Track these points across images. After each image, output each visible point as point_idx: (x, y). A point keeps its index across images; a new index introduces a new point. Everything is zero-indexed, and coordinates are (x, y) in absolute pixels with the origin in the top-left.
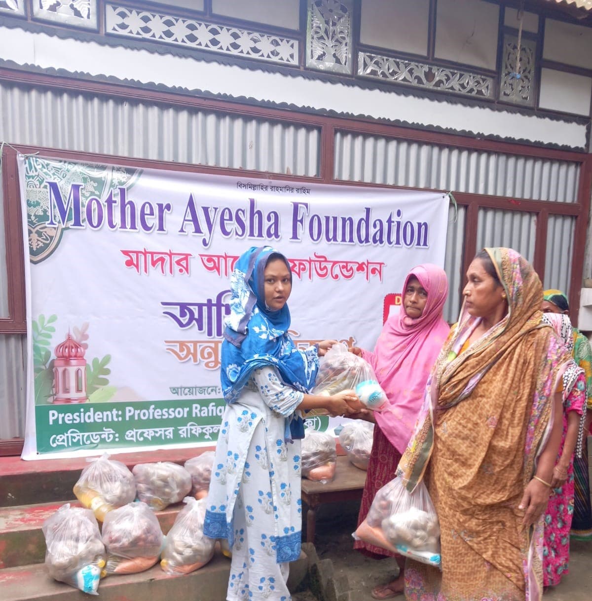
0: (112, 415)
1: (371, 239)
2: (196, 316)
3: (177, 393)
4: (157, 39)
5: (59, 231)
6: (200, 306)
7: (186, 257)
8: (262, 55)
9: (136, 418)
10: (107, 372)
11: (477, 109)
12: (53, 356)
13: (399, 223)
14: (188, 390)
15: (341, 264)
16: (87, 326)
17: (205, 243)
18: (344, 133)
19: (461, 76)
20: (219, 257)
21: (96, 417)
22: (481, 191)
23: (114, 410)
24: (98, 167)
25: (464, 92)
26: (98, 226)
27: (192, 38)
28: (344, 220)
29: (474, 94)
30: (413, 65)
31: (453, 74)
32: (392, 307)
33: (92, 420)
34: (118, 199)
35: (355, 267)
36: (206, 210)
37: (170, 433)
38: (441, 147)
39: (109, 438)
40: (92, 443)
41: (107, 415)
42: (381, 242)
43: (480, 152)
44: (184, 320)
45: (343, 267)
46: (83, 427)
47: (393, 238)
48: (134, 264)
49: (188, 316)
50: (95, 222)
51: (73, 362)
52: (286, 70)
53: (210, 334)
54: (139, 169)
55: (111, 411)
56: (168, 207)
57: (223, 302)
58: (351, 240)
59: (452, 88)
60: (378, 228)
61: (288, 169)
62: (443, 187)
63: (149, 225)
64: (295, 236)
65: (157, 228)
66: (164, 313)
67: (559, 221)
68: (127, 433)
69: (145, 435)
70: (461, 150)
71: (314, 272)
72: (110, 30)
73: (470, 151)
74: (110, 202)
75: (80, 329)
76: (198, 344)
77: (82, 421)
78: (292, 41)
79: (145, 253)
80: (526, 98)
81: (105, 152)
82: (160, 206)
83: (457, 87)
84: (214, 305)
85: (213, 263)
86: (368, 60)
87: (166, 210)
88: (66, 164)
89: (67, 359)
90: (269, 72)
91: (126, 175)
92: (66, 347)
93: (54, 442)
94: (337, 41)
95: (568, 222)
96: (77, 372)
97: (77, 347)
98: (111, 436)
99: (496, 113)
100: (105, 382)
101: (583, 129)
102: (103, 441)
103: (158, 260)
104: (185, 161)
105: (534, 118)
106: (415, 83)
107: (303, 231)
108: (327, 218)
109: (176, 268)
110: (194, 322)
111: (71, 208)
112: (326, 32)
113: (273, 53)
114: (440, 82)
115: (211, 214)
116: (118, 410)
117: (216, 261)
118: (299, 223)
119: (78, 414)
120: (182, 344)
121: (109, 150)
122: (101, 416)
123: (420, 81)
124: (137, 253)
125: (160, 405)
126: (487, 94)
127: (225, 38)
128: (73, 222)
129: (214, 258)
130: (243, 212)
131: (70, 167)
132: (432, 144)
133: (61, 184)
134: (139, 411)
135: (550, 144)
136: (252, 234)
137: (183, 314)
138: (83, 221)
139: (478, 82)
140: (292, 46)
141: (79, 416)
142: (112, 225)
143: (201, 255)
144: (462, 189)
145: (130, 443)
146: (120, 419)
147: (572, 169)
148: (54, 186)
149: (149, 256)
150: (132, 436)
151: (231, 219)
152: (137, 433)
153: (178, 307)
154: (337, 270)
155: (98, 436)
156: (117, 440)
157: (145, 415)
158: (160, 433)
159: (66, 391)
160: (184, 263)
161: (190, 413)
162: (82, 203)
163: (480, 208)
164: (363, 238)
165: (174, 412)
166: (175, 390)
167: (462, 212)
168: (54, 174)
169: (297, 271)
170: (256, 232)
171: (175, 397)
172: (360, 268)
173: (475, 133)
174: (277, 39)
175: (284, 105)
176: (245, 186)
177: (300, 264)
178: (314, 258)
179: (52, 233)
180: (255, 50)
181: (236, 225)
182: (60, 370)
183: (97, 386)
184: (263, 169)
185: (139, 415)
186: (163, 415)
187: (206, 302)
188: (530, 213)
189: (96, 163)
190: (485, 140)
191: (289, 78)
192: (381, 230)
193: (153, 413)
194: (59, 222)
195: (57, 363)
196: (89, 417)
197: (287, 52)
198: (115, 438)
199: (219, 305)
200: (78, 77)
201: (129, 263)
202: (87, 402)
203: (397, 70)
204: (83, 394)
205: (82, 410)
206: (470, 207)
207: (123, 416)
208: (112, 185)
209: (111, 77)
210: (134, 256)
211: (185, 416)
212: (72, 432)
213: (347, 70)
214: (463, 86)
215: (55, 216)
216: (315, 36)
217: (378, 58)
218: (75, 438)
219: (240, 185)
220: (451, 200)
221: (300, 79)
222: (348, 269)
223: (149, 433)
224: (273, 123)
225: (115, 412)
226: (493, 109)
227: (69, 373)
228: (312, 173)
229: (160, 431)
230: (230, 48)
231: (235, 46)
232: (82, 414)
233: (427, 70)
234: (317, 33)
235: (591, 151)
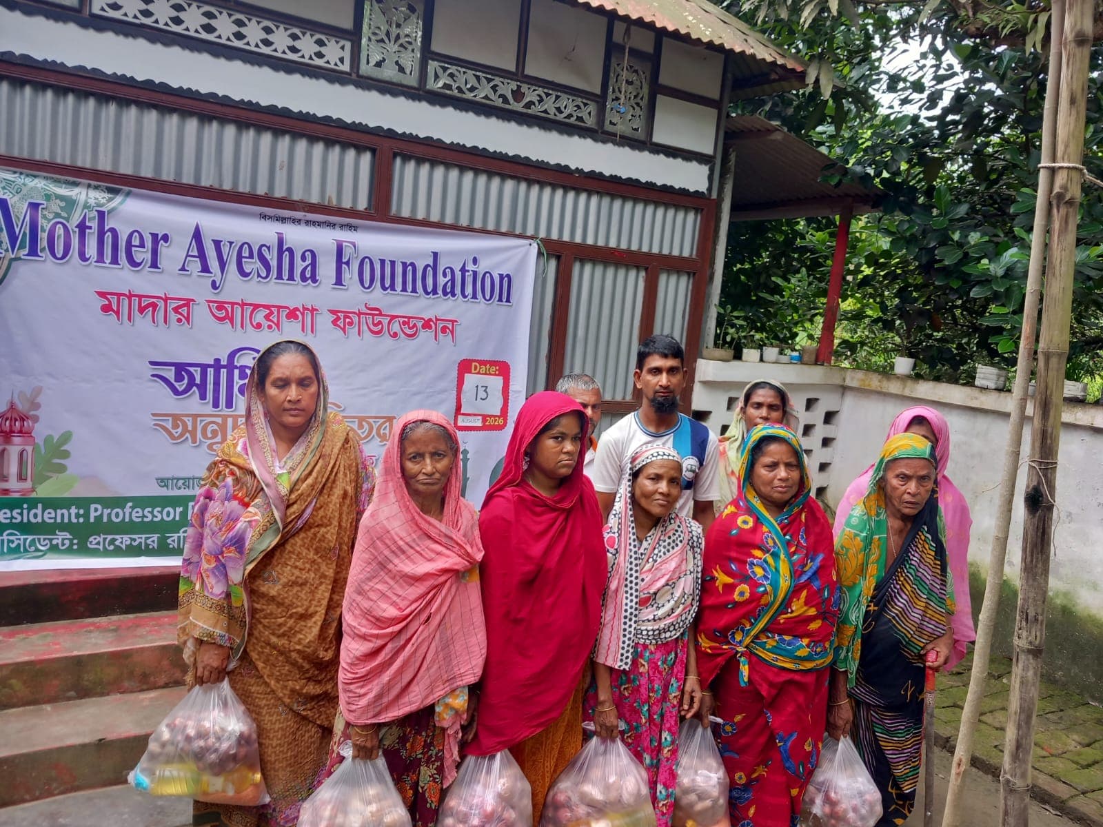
0: (70, 515)
1: (440, 292)
2: (198, 381)
3: (167, 486)
4: (161, 26)
5: (6, 262)
6: (204, 368)
7: (188, 303)
8: (303, 57)
9: (105, 520)
10: (66, 455)
11: (576, 138)
13: (475, 273)
14: (181, 482)
15: (402, 320)
16: (38, 391)
17: (214, 285)
18: (406, 158)
19: (557, 97)
20: (233, 304)
21: (46, 516)
22: (578, 240)
23: (73, 507)
24: (67, 183)
25: (560, 117)
26: (62, 258)
27: (209, 29)
28: (404, 265)
29: (572, 120)
30: (497, 81)
31: (548, 95)
32: (467, 376)
33: (39, 519)
34: (94, 224)
35: (420, 324)
36: (217, 243)
37: (153, 541)
38: (530, 182)
39: (63, 545)
40: (37, 550)
41: (63, 515)
42: (453, 295)
43: (578, 191)
44: (181, 386)
45: (404, 323)
46: (26, 528)
47: (469, 290)
48: (113, 311)
49: (186, 381)
50: (59, 251)
51: (16, 440)
52: (334, 77)
53: (216, 404)
54: (126, 189)
55: (69, 509)
56: (166, 238)
57: (236, 363)
58: (414, 290)
59: (545, 112)
60: (449, 277)
61: (330, 197)
62: (530, 232)
63: (138, 261)
64: (339, 281)
65: (149, 264)
66: (153, 376)
67: (673, 279)
68: (91, 539)
69: (117, 543)
70: (554, 187)
71: (364, 327)
72: (96, 10)
73: (566, 189)
74: (82, 227)
75: (28, 395)
76: (199, 419)
77: (25, 520)
78: (342, 42)
79: (130, 296)
80: (637, 130)
81: (79, 164)
82: (154, 236)
83: (552, 111)
84: (224, 367)
85: (224, 312)
86: (440, 71)
87: (162, 242)
88: (22, 177)
89: (7, 436)
90: (311, 77)
91: (107, 195)
92: (7, 419)
94: (401, 45)
95: (683, 280)
96: (21, 454)
97: (23, 420)
98: (67, 542)
99: (600, 145)
100: (62, 469)
101: (705, 170)
102: (54, 548)
103: (147, 305)
104: (191, 182)
105: (646, 153)
106: (499, 103)
107: (350, 275)
108: (383, 262)
109: (173, 317)
110: (195, 388)
111: (25, 233)
112: (388, 34)
113: (316, 54)
114: (531, 103)
115: (225, 250)
116: (78, 508)
117: (230, 310)
118: (344, 266)
119: (19, 511)
120: (176, 418)
121: (84, 161)
122: (53, 515)
123: (506, 100)
124: (119, 295)
125: (141, 502)
126: (590, 122)
127: (254, 32)
128: (26, 251)
129: (227, 306)
130: (269, 248)
131: (28, 180)
132: (518, 179)
133: (12, 201)
134: (109, 511)
135: (665, 186)
136: (280, 277)
137: (179, 378)
138: (43, 250)
139: (579, 107)
140: (343, 48)
141: (21, 514)
142: (83, 257)
143: (209, 301)
144: (555, 236)
145: (94, 553)
146: (81, 520)
147: (691, 216)
149: (135, 301)
150: (98, 543)
152: (105, 540)
153: (173, 368)
154: (396, 327)
155: (47, 541)
156: (75, 547)
157: (118, 515)
158: (138, 541)
159: (4, 478)
160: (184, 311)
161: (184, 514)
162: (42, 227)
163: (575, 259)
164: (430, 288)
165: (161, 512)
166: (163, 482)
167: (553, 264)
168: (5, 187)
169: (342, 325)
170: (286, 275)
171: (163, 492)
172: (427, 325)
173: (573, 168)
174: (323, 37)
175: (328, 118)
176: (270, 218)
177: (345, 317)
178: (364, 310)
180: (294, 50)
181: (259, 265)
183: (49, 474)
184: (297, 196)
185: (109, 515)
186: (144, 516)
187: (212, 362)
188: (638, 268)
189: (66, 178)
190: (585, 177)
191: (337, 86)
192: (453, 280)
193: (131, 513)
194: (7, 250)
196: (36, 516)
197: (336, 54)
198: (72, 544)
199: (230, 366)
200: (48, 67)
201: (106, 309)
202: (33, 495)
203: (477, 85)
204: (28, 485)
205: (25, 506)
206: (563, 258)
207: (87, 516)
208: (86, 206)
209: (94, 70)
210: (114, 300)
211: (177, 518)
212: (8, 535)
213: (412, 80)
214: (558, 109)
215: (1, 242)
216: (373, 38)
217: (453, 69)
218: (12, 542)
219: (264, 217)
220: (539, 248)
221: (351, 88)
222: (412, 327)
223: (123, 540)
224: (313, 139)
225: (73, 510)
226: (595, 140)
227: (9, 455)
228: (362, 205)
229: (140, 539)
230: (260, 44)
231: (267, 43)
232: (25, 512)
233: (515, 88)
234: (375, 34)
235: (714, 196)
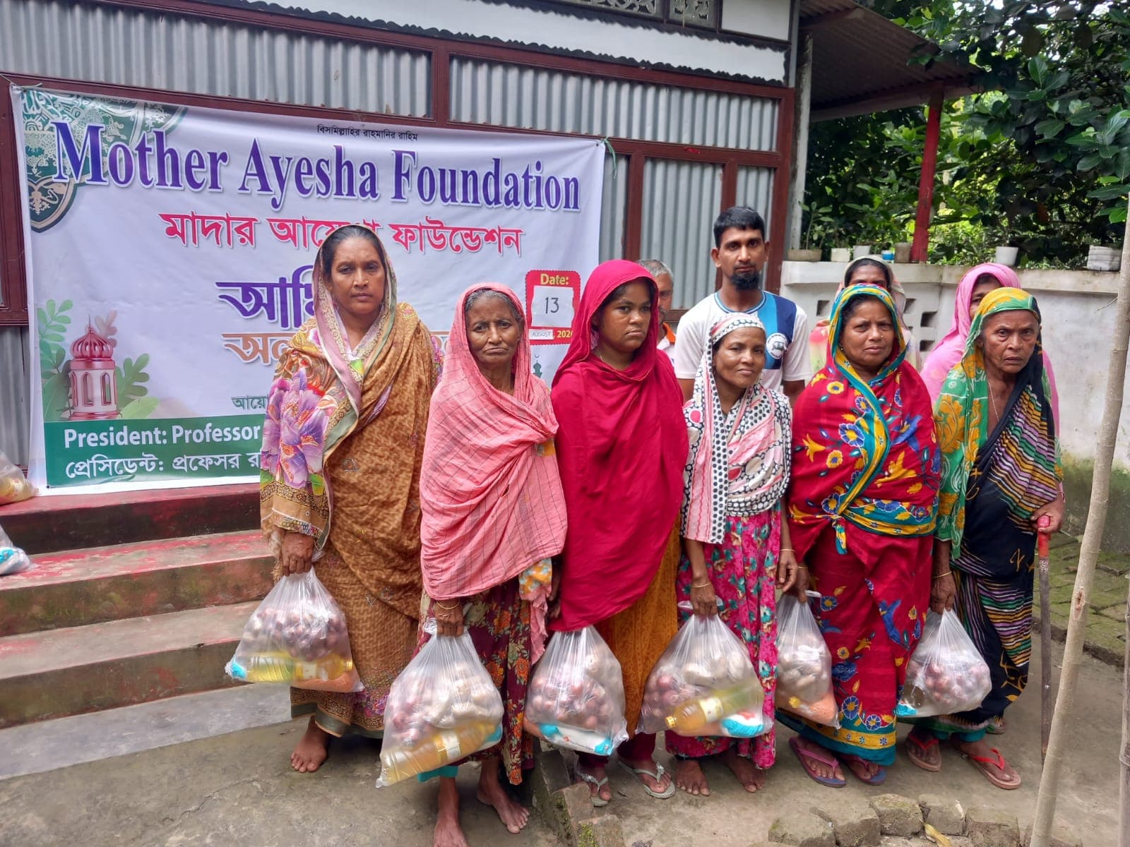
0: (154, 436)
1: (502, 200)
2: (265, 300)
3: (242, 405)
5: (71, 188)
6: (270, 287)
7: (250, 222)
9: (187, 440)
10: (145, 377)
11: (640, 29)
12: (68, 356)
13: (539, 179)
14: (256, 401)
15: (464, 232)
16: (113, 316)
17: (275, 204)
18: (463, 60)
20: (294, 222)
21: (132, 438)
22: (648, 137)
23: (156, 429)
24: (124, 104)
25: (622, 8)
26: (125, 182)
28: (465, 174)
29: (635, 10)
32: (536, 288)
33: (125, 442)
34: (153, 146)
35: (482, 236)
36: (275, 160)
37: (235, 461)
38: (594, 79)
39: (150, 466)
40: (126, 473)
41: (147, 436)
42: (517, 203)
43: (645, 85)
44: (249, 306)
45: (467, 235)
46: (114, 451)
47: (533, 198)
48: (178, 233)
49: (253, 301)
50: (122, 175)
51: (97, 364)
53: (285, 323)
54: (182, 106)
55: (152, 430)
56: (224, 157)
57: (301, 282)
58: (476, 201)
60: (511, 185)
61: (387, 106)
62: (597, 131)
63: (198, 181)
64: (398, 195)
65: (209, 185)
66: (221, 297)
67: (752, 175)
68: (175, 461)
69: (200, 463)
70: (620, 82)
71: (426, 242)
73: (633, 84)
74: (142, 149)
75: (105, 320)
76: (269, 338)
77: (112, 443)
79: (193, 218)
80: (705, 17)
81: (135, 84)
82: (213, 155)
84: (289, 285)
85: (286, 230)
87: (220, 161)
88: (80, 99)
89: (88, 361)
91: (163, 115)
92: (87, 344)
93: (71, 471)
95: (764, 177)
96: (103, 378)
97: (102, 344)
98: (153, 464)
99: (666, 35)
100: (143, 391)
101: (779, 57)
102: (141, 470)
103: (211, 227)
104: (247, 97)
105: (716, 42)
107: (410, 189)
108: (443, 172)
109: (236, 237)
110: (263, 308)
111: (87, 158)
115: (284, 167)
116: (161, 430)
117: (291, 228)
118: (403, 178)
119: (106, 434)
120: (246, 338)
121: (139, 81)
122: (138, 437)
124: (182, 217)
125: (220, 422)
126: (653, 10)
128: (90, 176)
129: (288, 224)
130: (327, 163)
131: (85, 103)
132: (581, 75)
133: (72, 125)
134: (190, 432)
135: (738, 76)
136: (339, 192)
137: (246, 298)
138: (106, 174)
141: (108, 437)
142: (145, 181)
143: (270, 220)
144: (623, 135)
145: (180, 473)
146: (165, 441)
147: (768, 107)
148: (63, 129)
149: (199, 222)
150: (182, 465)
152: (188, 460)
153: (240, 289)
154: (458, 240)
155: (134, 464)
156: (161, 469)
157: (199, 436)
158: (220, 461)
159: (89, 403)
160: (246, 230)
162: (103, 151)
163: (647, 158)
164: (492, 197)
165: (240, 432)
166: (239, 402)
167: (623, 164)
168: (63, 112)
169: (404, 240)
170: (345, 190)
171: (241, 412)
172: (490, 236)
173: (639, 60)
175: (380, 23)
176: (328, 129)
177: (407, 231)
178: (426, 224)
179: (61, 190)
181: (318, 180)
182: (79, 375)
183: (132, 397)
184: (354, 106)
185: (191, 435)
186: (224, 436)
187: (277, 281)
188: (714, 165)
189: (122, 98)
190: (653, 70)
192: (516, 187)
193: (211, 434)
194: (71, 176)
195: (74, 366)
196: (122, 438)
198: (158, 466)
199: (296, 285)
201: (172, 231)
202: (119, 417)
204: (113, 408)
205: (111, 429)
206: (633, 159)
207: (169, 437)
208: (144, 127)
210: (178, 222)
211: (256, 437)
212: (97, 459)
214: (621, 1)
215: (65, 168)
218: (101, 465)
219: (322, 129)
220: (607, 149)
222: (473, 239)
223: (206, 460)
224: (366, 46)
225: (157, 432)
226: (661, 30)
227: (91, 379)
228: (421, 112)
229: (221, 459)
232: (112, 435)
235: (792, 84)
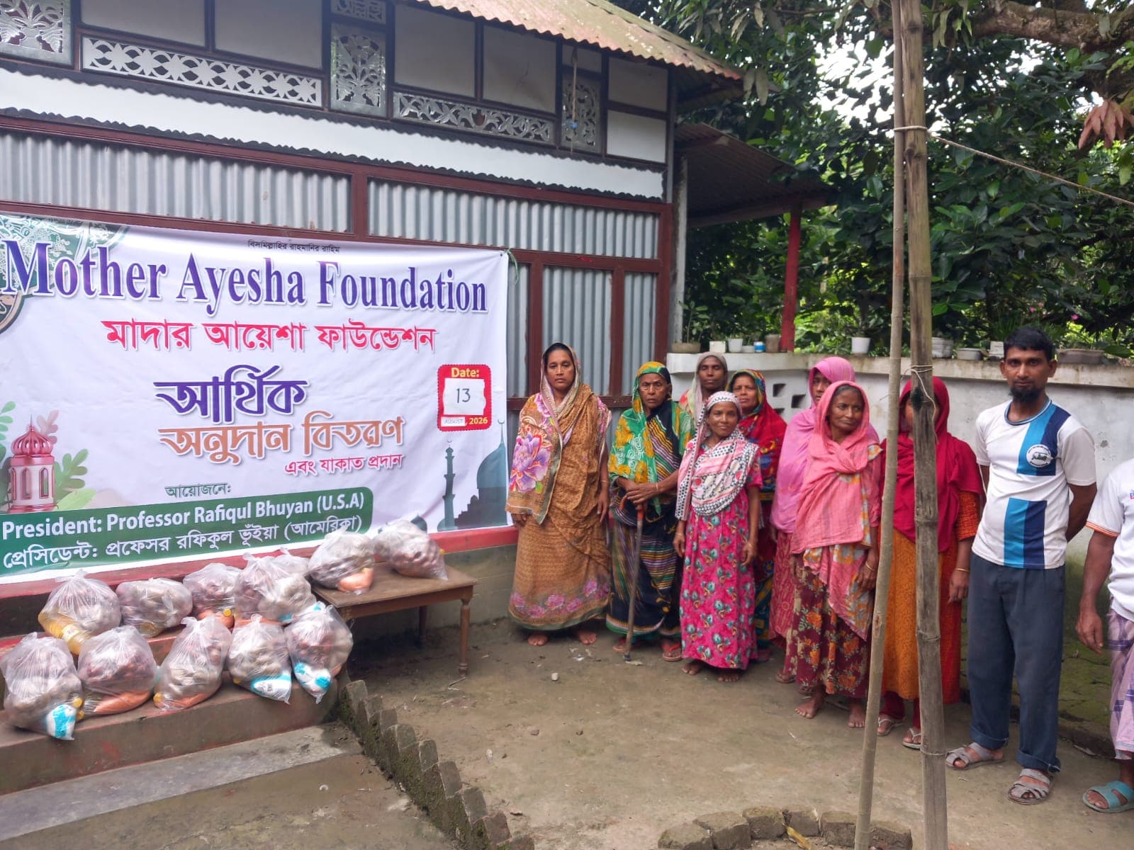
0: (89, 525)
1: (418, 303)
2: (199, 398)
3: (175, 494)
4: (147, 76)
5: (19, 299)
6: (204, 386)
7: (186, 327)
8: (278, 96)
9: (121, 528)
10: (83, 471)
11: (536, 155)
12: (9, 453)
13: (450, 285)
14: (187, 490)
15: (383, 332)
16: (55, 415)
17: (210, 310)
18: (379, 183)
19: (515, 118)
20: (227, 326)
21: (67, 528)
22: (546, 248)
24: (71, 223)
25: (520, 137)
26: (70, 293)
27: (191, 76)
28: (384, 281)
29: (531, 139)
30: (458, 106)
31: (506, 117)
32: (448, 381)
33: (61, 532)
34: (97, 260)
35: (400, 335)
36: (210, 271)
37: (165, 544)
38: (497, 198)
39: (84, 554)
40: (61, 561)
41: (82, 526)
42: (431, 306)
43: (542, 203)
44: (183, 404)
45: (386, 335)
46: (49, 541)
47: (445, 301)
48: (119, 338)
49: (188, 399)
50: (67, 288)
51: (37, 460)
52: (307, 112)
53: (216, 419)
54: (125, 225)
55: (88, 520)
56: (163, 269)
57: (232, 380)
58: (394, 304)
59: (505, 132)
60: (426, 290)
61: (312, 223)
62: (500, 243)
63: (139, 291)
64: (324, 300)
65: (149, 294)
66: (158, 395)
67: (638, 280)
68: (109, 547)
69: (133, 548)
70: (520, 201)
71: (349, 341)
72: (87, 66)
73: (531, 202)
74: (87, 263)
75: (46, 419)
76: (202, 432)
77: (48, 534)
78: (313, 81)
79: (134, 324)
80: (592, 144)
81: (80, 205)
82: (153, 268)
83: (512, 132)
84: (222, 384)
85: (219, 333)
86: (405, 101)
87: (160, 273)
88: (29, 220)
89: (28, 457)
90: (287, 114)
91: (108, 233)
92: (27, 442)
93: (9, 561)
94: (367, 80)
95: (648, 281)
96: (42, 473)
97: (42, 441)
98: (87, 552)
99: (559, 160)
100: (80, 484)
101: (658, 177)
102: (76, 558)
103: (150, 331)
104: (183, 216)
105: (603, 165)
106: (462, 127)
107: (334, 294)
108: (364, 279)
109: (173, 341)
110: (196, 405)
111: (35, 272)
112: (354, 71)
113: (290, 93)
114: (490, 126)
115: (218, 277)
116: (96, 519)
117: (224, 331)
118: (328, 285)
119: (42, 525)
120: (181, 433)
121: (84, 202)
122: (74, 527)
123: (467, 124)
124: (123, 324)
125: (153, 510)
126: (548, 139)
127: (232, 77)
128: (37, 288)
129: (222, 328)
130: (258, 273)
131: (34, 223)
132: (485, 195)
133: (22, 243)
134: (124, 519)
135: (622, 194)
136: (269, 299)
137: (182, 397)
138: (52, 286)
139: (536, 126)
140: (314, 86)
141: (44, 528)
142: (89, 290)
143: (206, 325)
144: (523, 246)
145: (113, 559)
146: (100, 530)
147: (650, 221)
148: (13, 246)
149: (138, 328)
150: (115, 550)
151: (242, 281)
152: (121, 546)
153: (176, 387)
154: (378, 339)
155: (69, 552)
156: (95, 555)
157: (133, 523)
158: (151, 545)
159: (27, 496)
160: (183, 335)
161: (192, 518)
162: (50, 265)
163: (545, 266)
164: (409, 301)
165: (171, 518)
166: (172, 491)
167: (524, 271)
168: (13, 231)
169: (328, 340)
170: (274, 296)
171: (173, 500)
172: (407, 335)
173: (535, 182)
174: (295, 77)
175: (305, 150)
176: (258, 244)
177: (332, 332)
178: (348, 325)
179: (10, 301)
180: (269, 90)
181: (249, 288)
182: (19, 470)
183: (69, 489)
184: (281, 223)
185: (125, 523)
186: (156, 522)
187: (211, 380)
188: (605, 272)
189: (66, 219)
190: (547, 190)
191: (311, 121)
192: (430, 292)
193: (144, 520)
194: (19, 288)
195: (13, 462)
196: (57, 528)
197: (308, 92)
198: (92, 553)
199: (228, 383)
200: (46, 119)
201: (113, 337)
202: (55, 509)
203: (439, 112)
204: (50, 500)
205: (48, 520)
206: (533, 266)
207: (104, 525)
208: (89, 244)
209: (89, 119)
210: (119, 328)
211: (186, 522)
212: (33, 549)
213: (380, 110)
214: (518, 130)
215: (14, 282)
216: (341, 75)
217: (416, 99)
218: (37, 555)
219: (252, 243)
220: (510, 258)
221: (324, 122)
222: (392, 338)
223: (138, 545)
224: (292, 170)
225: (92, 521)
226: (555, 156)
227: (30, 474)
228: (342, 227)
229: (152, 543)
230: (238, 87)
231: (244, 85)
232: (48, 525)
233: (475, 112)
234: (342, 71)
235: (669, 200)
